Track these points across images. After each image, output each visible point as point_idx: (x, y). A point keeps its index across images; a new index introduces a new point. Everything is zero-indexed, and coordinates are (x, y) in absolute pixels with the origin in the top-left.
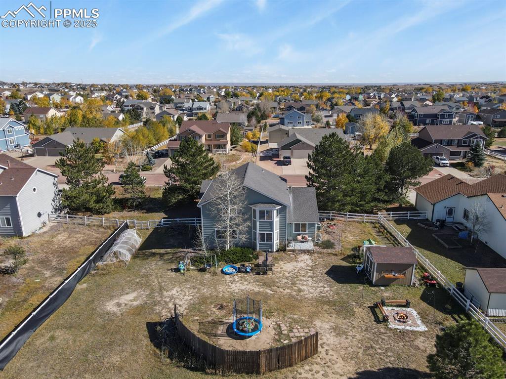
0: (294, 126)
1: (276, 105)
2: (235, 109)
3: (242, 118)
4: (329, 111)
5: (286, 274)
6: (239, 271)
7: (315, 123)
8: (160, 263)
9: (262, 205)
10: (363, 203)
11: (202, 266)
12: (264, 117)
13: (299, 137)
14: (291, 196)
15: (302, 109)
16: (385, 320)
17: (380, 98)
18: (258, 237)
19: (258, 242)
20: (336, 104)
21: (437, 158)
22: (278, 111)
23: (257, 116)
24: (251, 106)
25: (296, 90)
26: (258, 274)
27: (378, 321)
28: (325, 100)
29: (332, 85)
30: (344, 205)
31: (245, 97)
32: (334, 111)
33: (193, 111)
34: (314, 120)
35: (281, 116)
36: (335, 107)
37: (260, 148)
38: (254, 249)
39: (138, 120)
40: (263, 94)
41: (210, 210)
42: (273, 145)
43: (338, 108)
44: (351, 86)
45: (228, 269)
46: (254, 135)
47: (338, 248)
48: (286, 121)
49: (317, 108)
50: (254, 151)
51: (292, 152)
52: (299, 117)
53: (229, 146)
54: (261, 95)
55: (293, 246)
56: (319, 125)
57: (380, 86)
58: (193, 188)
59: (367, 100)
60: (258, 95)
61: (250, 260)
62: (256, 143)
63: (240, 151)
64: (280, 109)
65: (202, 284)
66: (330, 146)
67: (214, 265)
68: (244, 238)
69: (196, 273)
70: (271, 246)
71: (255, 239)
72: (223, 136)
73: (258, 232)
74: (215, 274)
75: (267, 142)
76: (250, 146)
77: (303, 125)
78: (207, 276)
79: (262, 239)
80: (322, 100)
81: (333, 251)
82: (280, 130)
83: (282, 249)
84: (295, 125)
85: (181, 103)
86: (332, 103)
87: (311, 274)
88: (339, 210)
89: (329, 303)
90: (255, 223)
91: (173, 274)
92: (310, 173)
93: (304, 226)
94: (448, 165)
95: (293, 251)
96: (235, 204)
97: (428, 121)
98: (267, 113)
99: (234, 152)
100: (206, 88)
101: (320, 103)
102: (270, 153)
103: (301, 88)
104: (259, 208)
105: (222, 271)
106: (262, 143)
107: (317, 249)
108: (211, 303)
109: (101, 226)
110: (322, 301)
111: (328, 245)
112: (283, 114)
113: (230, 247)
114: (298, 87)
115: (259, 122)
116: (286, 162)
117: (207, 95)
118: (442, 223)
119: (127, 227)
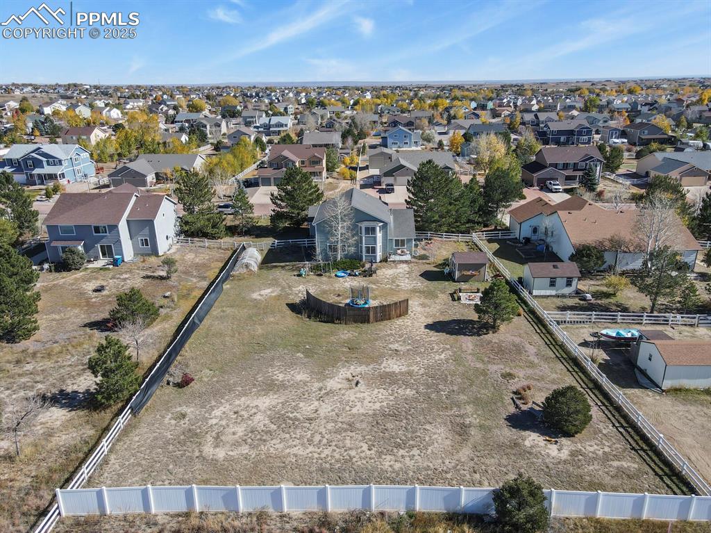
0: (399, 147)
1: (376, 117)
2: (324, 125)
3: (336, 138)
4: (445, 126)
5: (388, 276)
6: (350, 275)
7: (425, 143)
8: (283, 272)
9: (367, 222)
10: (458, 224)
11: (319, 273)
12: (362, 135)
13: (403, 162)
14: (392, 217)
15: (410, 124)
16: (459, 299)
17: (516, 106)
18: (364, 249)
19: (364, 254)
20: (454, 118)
21: (550, 183)
22: (380, 128)
23: (353, 135)
24: (344, 119)
25: (404, 94)
26: (366, 276)
27: (454, 300)
28: (441, 110)
29: (455, 84)
30: (440, 226)
31: (334, 105)
32: (451, 126)
33: (271, 129)
34: (424, 139)
35: (383, 135)
36: (453, 121)
37: (360, 175)
38: (361, 259)
39: (204, 141)
40: (359, 102)
41: (324, 227)
42: (374, 172)
43: (455, 123)
44: (481, 85)
45: (340, 274)
46: (352, 161)
47: (432, 260)
48: (390, 141)
49: (429, 122)
50: (353, 179)
51: (395, 179)
52: (405, 137)
53: (324, 174)
54: (356, 103)
55: (393, 258)
56: (431, 145)
57: (523, 86)
58: (298, 214)
59: (497, 109)
60: (352, 102)
61: (357, 268)
62: (355, 169)
63: (338, 179)
64: (382, 123)
65: (321, 283)
66: (427, 171)
67: (329, 271)
68: (352, 249)
69: (315, 277)
70: (375, 257)
71: (361, 252)
72: (319, 161)
73: (364, 246)
74: (330, 277)
75: (367, 168)
76: (349, 173)
77: (410, 146)
78: (324, 279)
79: (368, 251)
80: (437, 110)
81: (428, 261)
82: (383, 153)
83: (385, 260)
84: (401, 146)
85: (252, 117)
86: (449, 115)
87: (407, 276)
88: (436, 231)
89: (420, 292)
90: (361, 238)
91: (297, 278)
92: (409, 197)
93: (403, 241)
94: (561, 190)
95: (394, 261)
96: (344, 221)
97: (562, 139)
98: (365, 129)
99: (330, 180)
100: (278, 91)
101: (435, 113)
102: (371, 181)
103: (411, 90)
104: (364, 225)
105: (336, 275)
106: (362, 169)
107: (413, 260)
108: (331, 293)
109: (220, 248)
110: (414, 291)
111: (423, 257)
112: (385, 131)
113: (341, 258)
114: (407, 89)
115: (356, 143)
116: (389, 190)
117: (284, 105)
118: (528, 240)
119: (244, 248)
